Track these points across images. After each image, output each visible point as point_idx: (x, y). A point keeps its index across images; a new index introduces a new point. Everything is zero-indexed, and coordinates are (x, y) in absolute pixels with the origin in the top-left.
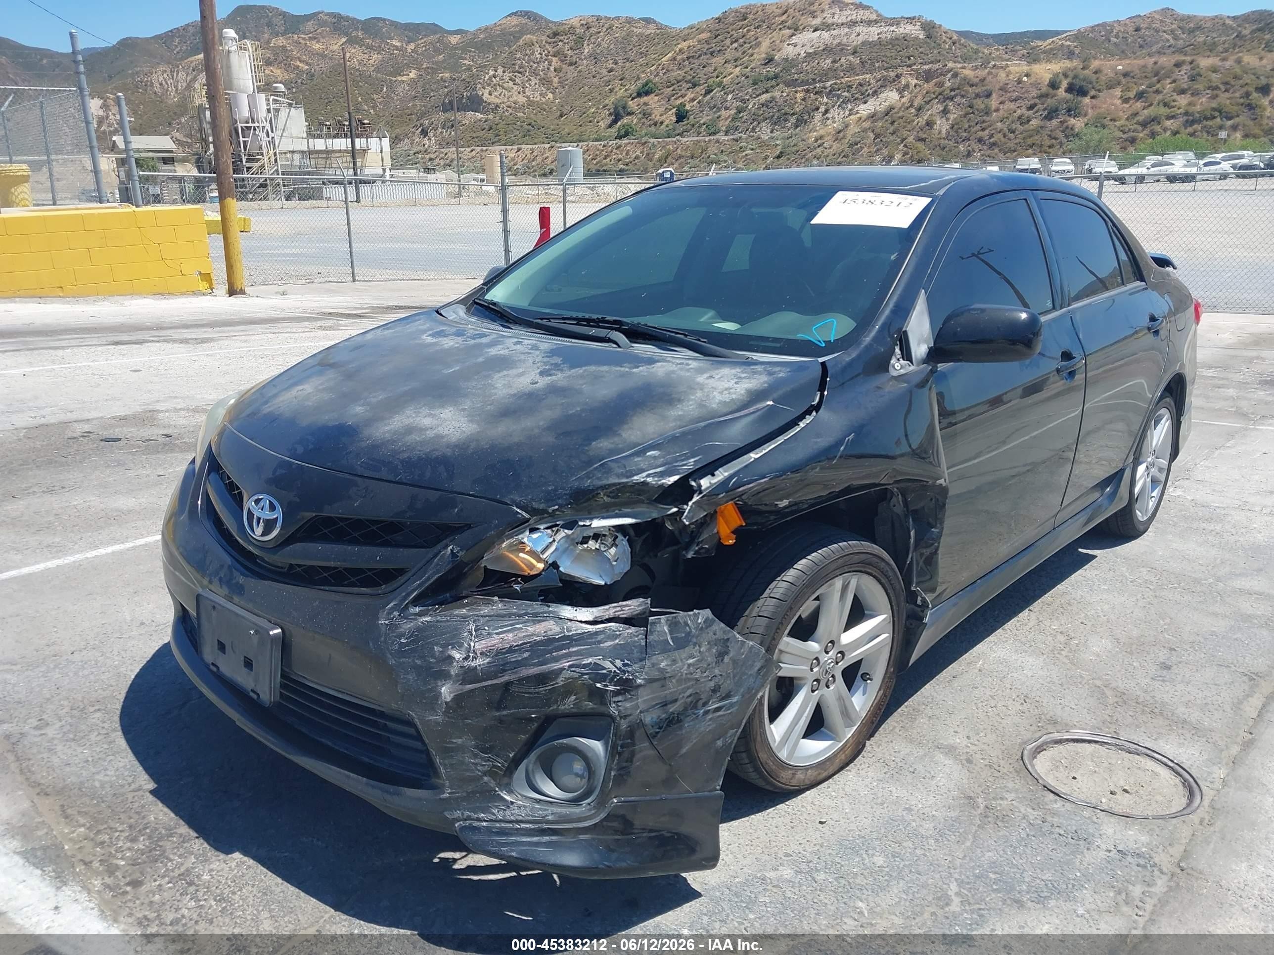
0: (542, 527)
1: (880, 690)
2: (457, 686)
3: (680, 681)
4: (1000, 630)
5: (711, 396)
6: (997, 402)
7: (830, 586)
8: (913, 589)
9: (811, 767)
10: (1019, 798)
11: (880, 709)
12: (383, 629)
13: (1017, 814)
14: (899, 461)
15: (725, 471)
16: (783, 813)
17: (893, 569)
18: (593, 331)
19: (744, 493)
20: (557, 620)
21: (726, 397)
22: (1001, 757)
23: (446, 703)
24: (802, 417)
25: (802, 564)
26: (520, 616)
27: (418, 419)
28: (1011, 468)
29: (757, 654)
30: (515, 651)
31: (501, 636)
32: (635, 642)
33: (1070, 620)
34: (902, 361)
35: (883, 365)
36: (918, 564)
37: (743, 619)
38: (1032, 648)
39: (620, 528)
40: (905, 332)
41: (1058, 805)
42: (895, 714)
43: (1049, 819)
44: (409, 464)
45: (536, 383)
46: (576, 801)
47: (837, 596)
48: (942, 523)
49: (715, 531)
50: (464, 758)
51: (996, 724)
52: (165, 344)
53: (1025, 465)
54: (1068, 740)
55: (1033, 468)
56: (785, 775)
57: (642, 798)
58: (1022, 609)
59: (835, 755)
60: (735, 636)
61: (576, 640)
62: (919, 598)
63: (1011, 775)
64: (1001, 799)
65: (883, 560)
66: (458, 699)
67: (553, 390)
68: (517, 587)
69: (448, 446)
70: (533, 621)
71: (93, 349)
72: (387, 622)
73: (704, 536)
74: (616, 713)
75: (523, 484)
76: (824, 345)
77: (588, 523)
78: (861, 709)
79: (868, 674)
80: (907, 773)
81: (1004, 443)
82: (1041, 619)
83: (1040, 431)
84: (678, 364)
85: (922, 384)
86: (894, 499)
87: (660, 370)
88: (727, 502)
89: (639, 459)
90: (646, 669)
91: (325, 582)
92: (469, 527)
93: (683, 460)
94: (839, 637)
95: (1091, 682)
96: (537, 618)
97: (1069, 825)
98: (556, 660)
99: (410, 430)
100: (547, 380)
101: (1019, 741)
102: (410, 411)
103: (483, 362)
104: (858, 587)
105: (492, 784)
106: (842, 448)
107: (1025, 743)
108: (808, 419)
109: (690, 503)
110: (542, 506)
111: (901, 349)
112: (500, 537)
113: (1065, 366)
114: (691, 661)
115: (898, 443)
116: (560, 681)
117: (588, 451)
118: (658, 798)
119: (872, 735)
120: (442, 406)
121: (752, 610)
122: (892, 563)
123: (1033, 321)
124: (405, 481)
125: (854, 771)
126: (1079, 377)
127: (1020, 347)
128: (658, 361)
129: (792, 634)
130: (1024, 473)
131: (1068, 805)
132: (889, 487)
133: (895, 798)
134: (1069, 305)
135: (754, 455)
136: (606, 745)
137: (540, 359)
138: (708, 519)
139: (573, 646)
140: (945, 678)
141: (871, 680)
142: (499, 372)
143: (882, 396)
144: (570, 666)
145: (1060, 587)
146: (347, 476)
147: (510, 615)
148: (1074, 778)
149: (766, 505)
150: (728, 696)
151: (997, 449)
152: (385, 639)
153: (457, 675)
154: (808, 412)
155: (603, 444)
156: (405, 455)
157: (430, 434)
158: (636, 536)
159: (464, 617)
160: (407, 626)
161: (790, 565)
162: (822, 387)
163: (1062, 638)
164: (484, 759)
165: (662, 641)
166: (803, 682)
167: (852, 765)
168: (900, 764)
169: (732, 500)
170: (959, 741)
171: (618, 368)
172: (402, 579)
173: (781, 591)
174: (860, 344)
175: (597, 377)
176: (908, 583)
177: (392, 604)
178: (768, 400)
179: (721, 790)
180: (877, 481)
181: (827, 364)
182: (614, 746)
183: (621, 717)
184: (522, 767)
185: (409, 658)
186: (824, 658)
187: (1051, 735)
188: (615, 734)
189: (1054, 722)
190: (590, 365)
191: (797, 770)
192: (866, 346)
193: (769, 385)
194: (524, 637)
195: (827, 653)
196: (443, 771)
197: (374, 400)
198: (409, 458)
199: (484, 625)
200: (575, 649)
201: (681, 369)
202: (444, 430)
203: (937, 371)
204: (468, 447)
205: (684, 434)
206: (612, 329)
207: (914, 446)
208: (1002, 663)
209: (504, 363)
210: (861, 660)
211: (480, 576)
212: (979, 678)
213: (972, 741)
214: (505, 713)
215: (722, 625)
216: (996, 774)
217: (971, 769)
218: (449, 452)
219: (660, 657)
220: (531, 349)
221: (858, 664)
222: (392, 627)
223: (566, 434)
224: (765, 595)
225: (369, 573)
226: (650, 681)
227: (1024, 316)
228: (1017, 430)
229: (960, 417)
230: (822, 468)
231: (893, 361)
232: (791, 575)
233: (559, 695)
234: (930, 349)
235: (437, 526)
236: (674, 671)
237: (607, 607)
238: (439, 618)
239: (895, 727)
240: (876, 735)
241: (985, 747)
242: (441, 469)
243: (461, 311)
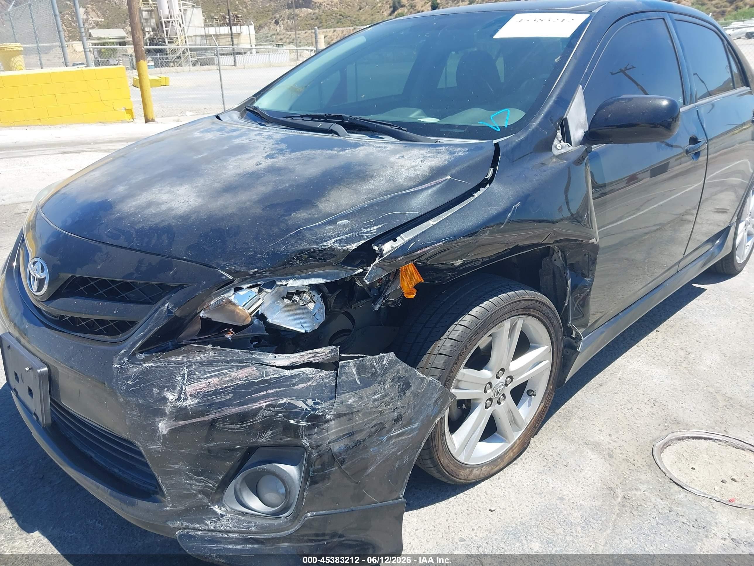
0: (245, 287)
1: (541, 402)
2: (172, 422)
3: (365, 415)
4: (635, 347)
5: (399, 172)
6: (633, 179)
7: (500, 327)
8: (569, 325)
9: (485, 464)
10: (650, 489)
11: (541, 417)
12: (115, 372)
13: (649, 504)
14: (558, 225)
15: (406, 237)
16: (462, 502)
17: (552, 311)
18: (320, 125)
19: (421, 255)
20: (258, 365)
21: (412, 173)
22: (635, 452)
23: (163, 435)
24: (476, 189)
25: (476, 311)
26: (227, 362)
27: (160, 195)
28: (645, 228)
29: (435, 388)
30: (220, 393)
31: (209, 380)
32: (325, 383)
33: (688, 339)
34: (563, 143)
35: (548, 146)
36: (573, 305)
37: (426, 357)
38: (660, 361)
39: (314, 287)
40: (566, 119)
41: (682, 495)
42: (554, 415)
43: (674, 508)
44: (144, 233)
45: (260, 164)
46: (276, 515)
47: (506, 334)
48: (593, 274)
49: (399, 287)
50: (181, 479)
51: (632, 424)
52: (95, 152)
53: (655, 225)
54: (688, 437)
55: (661, 227)
56: (463, 473)
57: (333, 511)
58: (651, 330)
59: (505, 454)
60: (416, 373)
61: (273, 383)
62: (574, 333)
63: (644, 469)
64: (636, 489)
65: (544, 304)
66: (173, 431)
67: (273, 170)
68: (229, 336)
69: (174, 217)
70: (237, 366)
71: (49, 156)
72: (118, 366)
73: (390, 291)
74: (308, 444)
75: (228, 250)
76: (499, 130)
77: (284, 283)
78: (526, 418)
79: (532, 391)
80: (562, 467)
81: (638, 210)
82: (666, 338)
83: (665, 201)
84: (377, 147)
85: (579, 161)
86: (555, 255)
87: (361, 153)
88: (406, 263)
89: (331, 227)
90: (335, 406)
91: (82, 330)
92: (182, 287)
93: (367, 228)
94: (508, 365)
95: (705, 389)
96: (241, 364)
97: (691, 514)
98: (255, 400)
99: (150, 204)
100: (270, 162)
101: (650, 438)
102: (155, 190)
103: (227, 149)
104: (524, 325)
105: (206, 500)
106: (509, 215)
107: (654, 440)
108: (482, 190)
109: (372, 265)
110: (243, 269)
111: (562, 134)
112: (209, 295)
113: (692, 148)
114: (376, 397)
115: (560, 209)
116: (259, 419)
117: (287, 220)
118: (347, 510)
119: (536, 434)
120: (181, 185)
121: (433, 349)
122: (553, 306)
123: (673, 108)
124: (135, 248)
125: (520, 464)
126: (702, 158)
127: (661, 129)
128: (362, 145)
129: (469, 365)
130: (655, 231)
131: (689, 495)
132: (551, 246)
133: (551, 488)
134: (696, 102)
135: (432, 222)
136: (300, 469)
137: (270, 145)
138: (391, 278)
139: (270, 389)
140: (593, 386)
141: (535, 395)
142: (235, 156)
143: (545, 171)
144: (267, 406)
145: (680, 313)
146: (96, 243)
147: (218, 362)
148: (693, 469)
149: (443, 264)
150: (409, 423)
151: (634, 214)
152: (117, 380)
153: (171, 413)
154: (483, 184)
155: (302, 215)
156: (140, 226)
157: (164, 207)
158: (330, 293)
159: (180, 363)
160: (134, 370)
161: (466, 310)
162: (494, 163)
163: (682, 353)
164: (198, 481)
165: (351, 381)
166: (478, 402)
167: (519, 459)
168: (556, 458)
169: (412, 261)
170: (603, 438)
171: (328, 152)
172: (132, 330)
173: (458, 333)
174: (528, 128)
175: (309, 159)
176: (565, 321)
177: (123, 351)
178: (446, 175)
179: (404, 497)
180: (540, 241)
181: (500, 145)
182: (307, 471)
183: (312, 448)
184: (232, 486)
185: (134, 397)
186: (495, 382)
187: (675, 434)
188: (308, 462)
189: (677, 422)
190: (307, 149)
191: (473, 468)
192: (533, 130)
193: (449, 162)
194: (228, 381)
195: (498, 377)
196: (165, 489)
197: (134, 181)
198: (143, 228)
199: (195, 370)
200: (272, 391)
201: (379, 151)
202: (174, 204)
203: (591, 151)
204: (191, 217)
205: (371, 205)
206: (334, 122)
207: (574, 212)
208: (636, 373)
209: (242, 149)
210: (527, 381)
211: (198, 327)
212: (619, 386)
213: (613, 438)
214: (212, 444)
215: (405, 365)
216: (632, 467)
217: (611, 463)
218: (173, 222)
219: (348, 395)
220: (267, 139)
221: (524, 385)
222: (122, 370)
223: (273, 206)
224: (445, 336)
225: (112, 324)
226: (338, 416)
227: (665, 103)
228: (649, 200)
229: (608, 189)
230: (491, 233)
231: (556, 142)
232: (466, 320)
233: (257, 430)
234: (586, 133)
235: (160, 286)
236: (360, 405)
237: (302, 354)
238: (159, 364)
239: (553, 427)
240: (539, 433)
241: (623, 443)
242: (165, 237)
243: (236, 115)
